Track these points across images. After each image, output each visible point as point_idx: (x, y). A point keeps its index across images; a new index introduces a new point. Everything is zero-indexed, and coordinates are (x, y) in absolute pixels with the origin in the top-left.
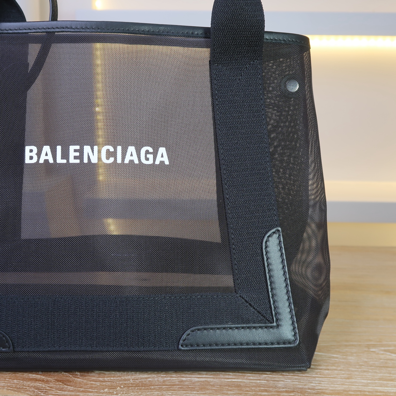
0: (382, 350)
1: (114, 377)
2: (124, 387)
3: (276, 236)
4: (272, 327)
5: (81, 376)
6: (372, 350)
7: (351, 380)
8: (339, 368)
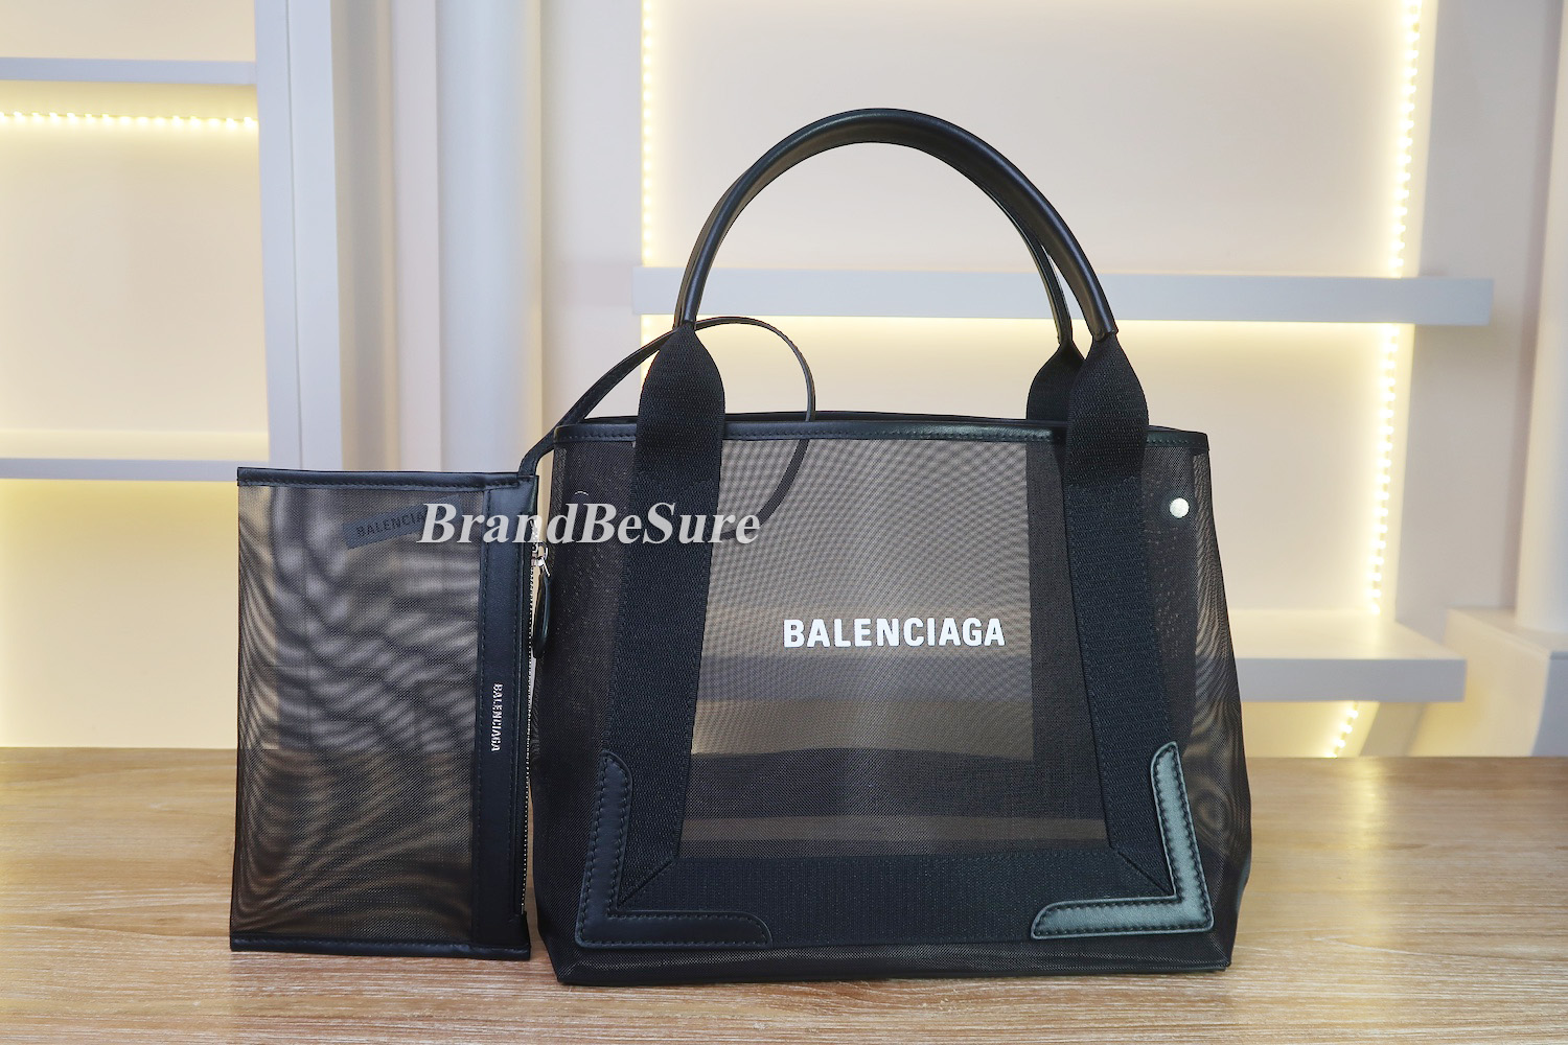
0: (1333, 940)
1: (925, 987)
2: (950, 1000)
3: (1168, 755)
4: (1171, 901)
5: (873, 986)
6: (1316, 939)
7: (1296, 984)
8: (1272, 967)
